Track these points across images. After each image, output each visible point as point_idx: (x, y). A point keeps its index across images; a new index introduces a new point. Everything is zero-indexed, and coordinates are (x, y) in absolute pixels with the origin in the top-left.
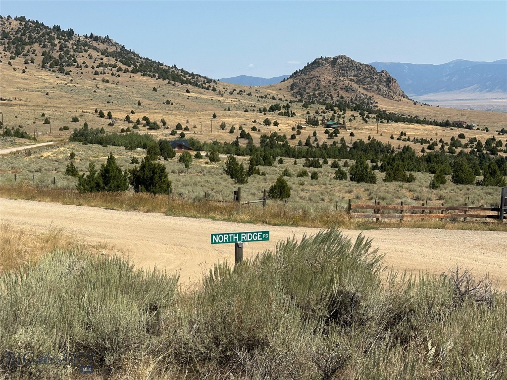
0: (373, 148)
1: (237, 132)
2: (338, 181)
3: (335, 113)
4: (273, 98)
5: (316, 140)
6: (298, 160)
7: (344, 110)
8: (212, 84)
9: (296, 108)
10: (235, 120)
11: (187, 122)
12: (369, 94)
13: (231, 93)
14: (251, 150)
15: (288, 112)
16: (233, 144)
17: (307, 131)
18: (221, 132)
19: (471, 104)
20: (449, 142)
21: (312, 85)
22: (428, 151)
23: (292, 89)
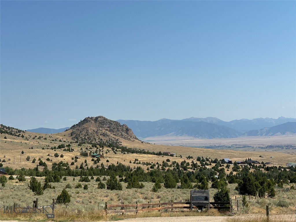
0: (120, 169)
1: (37, 162)
2: (100, 190)
3: (97, 149)
4: (60, 141)
5: (86, 165)
6: (75, 178)
7: (103, 147)
8: (21, 133)
9: (74, 146)
10: (36, 155)
11: (5, 157)
12: (117, 138)
13: (34, 139)
14: (46, 173)
15: (69, 149)
16: (34, 170)
17: (81, 160)
18: (27, 163)
19: (172, 142)
20: (162, 164)
21: (84, 133)
22: (151, 169)
23: (72, 135)
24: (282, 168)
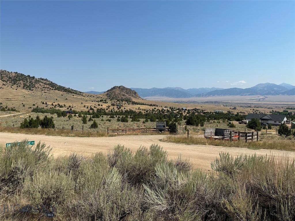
0: (131, 112)
1: (89, 108)
3: (120, 102)
4: (101, 98)
5: (114, 110)
6: (108, 116)
7: (123, 101)
8: (82, 94)
9: (108, 101)
10: (89, 104)
11: (73, 105)
12: (130, 97)
13: (88, 96)
14: (93, 113)
15: (106, 102)
16: (88, 112)
17: (112, 107)
18: (84, 108)
19: (158, 99)
20: (152, 110)
21: (113, 94)
22: (146, 113)
23: (107, 95)
24: (212, 112)
